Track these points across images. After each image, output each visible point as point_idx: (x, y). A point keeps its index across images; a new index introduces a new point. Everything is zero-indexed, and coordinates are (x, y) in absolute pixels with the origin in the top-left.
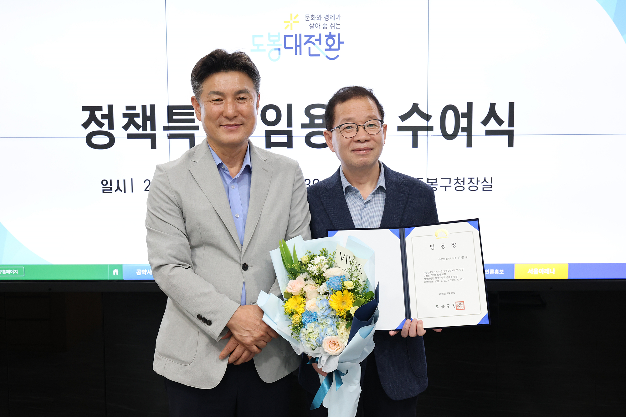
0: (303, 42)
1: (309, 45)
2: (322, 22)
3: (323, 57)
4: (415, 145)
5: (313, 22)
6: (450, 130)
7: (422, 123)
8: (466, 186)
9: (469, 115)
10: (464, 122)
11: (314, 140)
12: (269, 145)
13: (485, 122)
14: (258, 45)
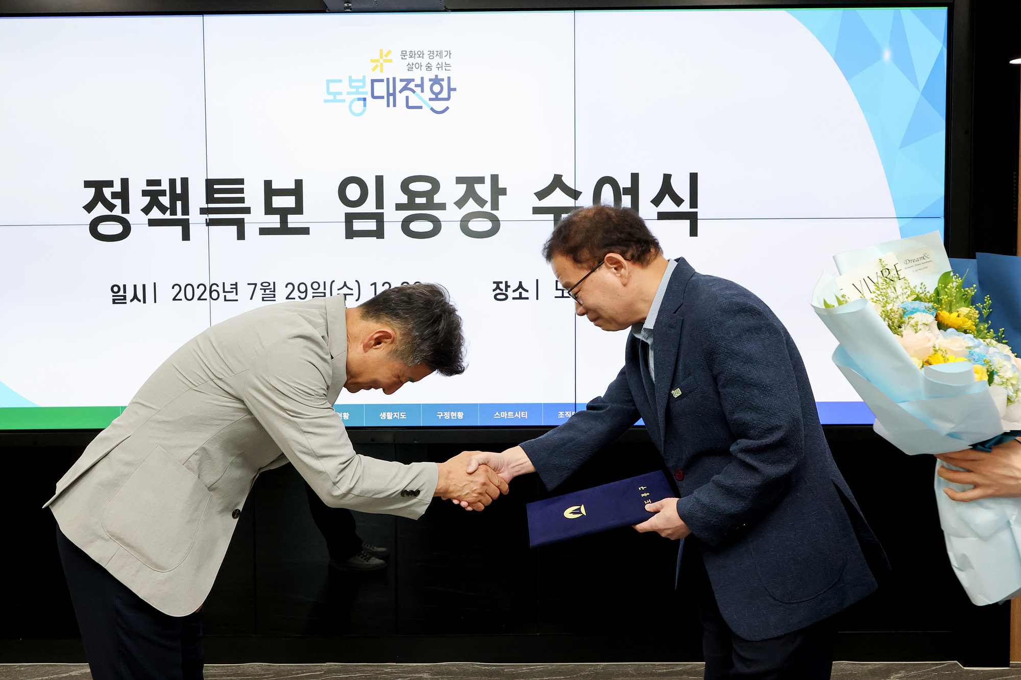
0: (398, 88)
1: (407, 93)
2: (425, 61)
3: (426, 109)
5: (411, 61)
7: (568, 202)
9: (633, 191)
10: (626, 201)
11: (415, 226)
12: (350, 233)
13: (657, 201)
14: (335, 94)
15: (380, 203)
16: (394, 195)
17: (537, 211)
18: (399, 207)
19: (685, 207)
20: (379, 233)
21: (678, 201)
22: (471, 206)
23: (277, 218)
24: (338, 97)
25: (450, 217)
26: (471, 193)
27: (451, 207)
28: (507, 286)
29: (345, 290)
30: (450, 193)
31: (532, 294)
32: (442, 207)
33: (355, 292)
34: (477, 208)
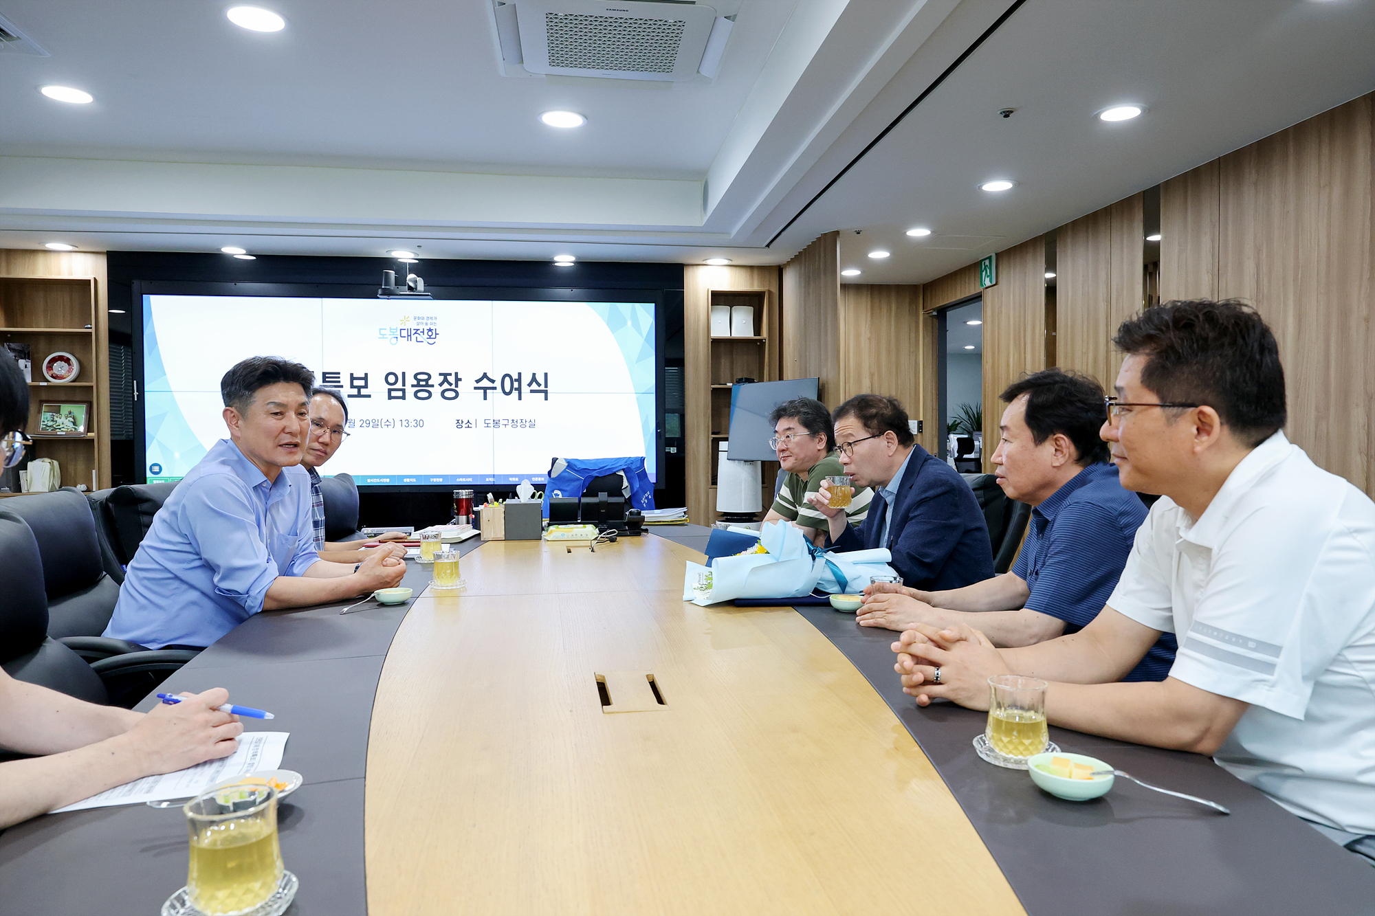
0: (412, 333)
1: (416, 335)
2: (425, 321)
3: (425, 343)
4: (485, 398)
5: (419, 321)
6: (507, 389)
7: (490, 384)
8: (519, 425)
9: (519, 380)
10: (516, 385)
11: (420, 395)
12: (390, 397)
13: (530, 385)
14: (383, 335)
15: (404, 385)
16: (410, 380)
17: (475, 388)
18: (413, 386)
19: (542, 388)
20: (403, 397)
21: (539, 385)
22: (446, 386)
23: (356, 390)
24: (385, 336)
25: (436, 391)
26: (445, 380)
27: (437, 386)
28: (462, 422)
29: (388, 423)
30: (436, 380)
31: (473, 425)
32: (432, 386)
33: (392, 424)
34: (449, 387)
